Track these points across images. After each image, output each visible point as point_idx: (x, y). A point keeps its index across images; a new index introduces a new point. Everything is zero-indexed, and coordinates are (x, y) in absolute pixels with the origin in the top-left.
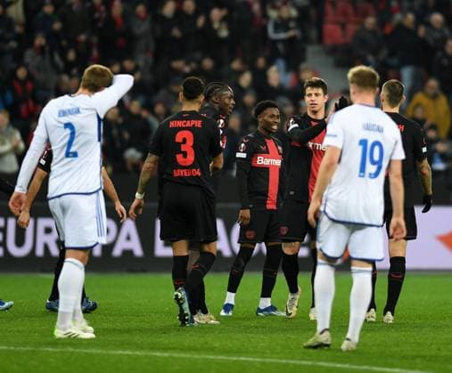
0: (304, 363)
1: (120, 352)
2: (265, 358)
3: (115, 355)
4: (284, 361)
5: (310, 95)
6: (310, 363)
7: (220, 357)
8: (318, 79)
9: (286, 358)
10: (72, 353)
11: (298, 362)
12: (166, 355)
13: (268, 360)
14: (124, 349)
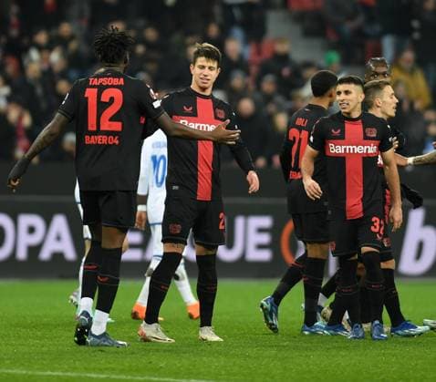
1: (49, 373)
3: (43, 376)
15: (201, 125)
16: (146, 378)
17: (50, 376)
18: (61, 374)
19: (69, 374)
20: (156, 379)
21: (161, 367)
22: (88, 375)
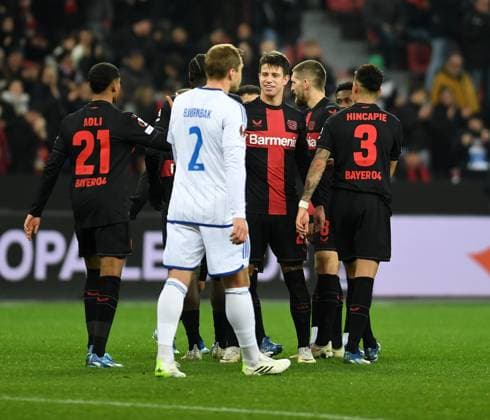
0: (302, 414)
1: (69, 401)
2: (254, 408)
4: (277, 413)
5: (266, 74)
6: (309, 415)
7: (195, 408)
8: (280, 53)
9: (281, 409)
10: (8, 402)
11: (295, 414)
12: (128, 404)
13: (256, 411)
14: (74, 397)
15: (271, 139)
16: (174, 406)
17: (71, 404)
18: (82, 402)
19: (91, 402)
20: (185, 407)
21: (190, 395)
22: (112, 403)
